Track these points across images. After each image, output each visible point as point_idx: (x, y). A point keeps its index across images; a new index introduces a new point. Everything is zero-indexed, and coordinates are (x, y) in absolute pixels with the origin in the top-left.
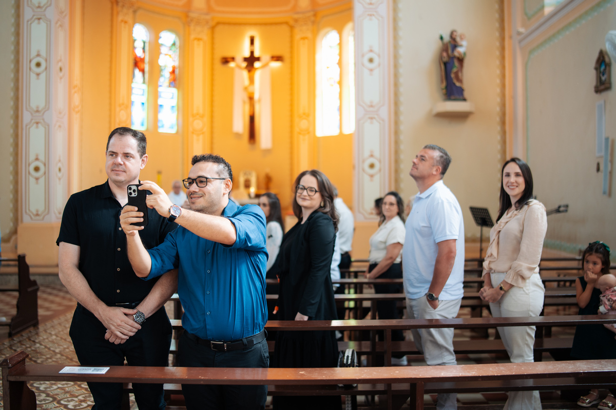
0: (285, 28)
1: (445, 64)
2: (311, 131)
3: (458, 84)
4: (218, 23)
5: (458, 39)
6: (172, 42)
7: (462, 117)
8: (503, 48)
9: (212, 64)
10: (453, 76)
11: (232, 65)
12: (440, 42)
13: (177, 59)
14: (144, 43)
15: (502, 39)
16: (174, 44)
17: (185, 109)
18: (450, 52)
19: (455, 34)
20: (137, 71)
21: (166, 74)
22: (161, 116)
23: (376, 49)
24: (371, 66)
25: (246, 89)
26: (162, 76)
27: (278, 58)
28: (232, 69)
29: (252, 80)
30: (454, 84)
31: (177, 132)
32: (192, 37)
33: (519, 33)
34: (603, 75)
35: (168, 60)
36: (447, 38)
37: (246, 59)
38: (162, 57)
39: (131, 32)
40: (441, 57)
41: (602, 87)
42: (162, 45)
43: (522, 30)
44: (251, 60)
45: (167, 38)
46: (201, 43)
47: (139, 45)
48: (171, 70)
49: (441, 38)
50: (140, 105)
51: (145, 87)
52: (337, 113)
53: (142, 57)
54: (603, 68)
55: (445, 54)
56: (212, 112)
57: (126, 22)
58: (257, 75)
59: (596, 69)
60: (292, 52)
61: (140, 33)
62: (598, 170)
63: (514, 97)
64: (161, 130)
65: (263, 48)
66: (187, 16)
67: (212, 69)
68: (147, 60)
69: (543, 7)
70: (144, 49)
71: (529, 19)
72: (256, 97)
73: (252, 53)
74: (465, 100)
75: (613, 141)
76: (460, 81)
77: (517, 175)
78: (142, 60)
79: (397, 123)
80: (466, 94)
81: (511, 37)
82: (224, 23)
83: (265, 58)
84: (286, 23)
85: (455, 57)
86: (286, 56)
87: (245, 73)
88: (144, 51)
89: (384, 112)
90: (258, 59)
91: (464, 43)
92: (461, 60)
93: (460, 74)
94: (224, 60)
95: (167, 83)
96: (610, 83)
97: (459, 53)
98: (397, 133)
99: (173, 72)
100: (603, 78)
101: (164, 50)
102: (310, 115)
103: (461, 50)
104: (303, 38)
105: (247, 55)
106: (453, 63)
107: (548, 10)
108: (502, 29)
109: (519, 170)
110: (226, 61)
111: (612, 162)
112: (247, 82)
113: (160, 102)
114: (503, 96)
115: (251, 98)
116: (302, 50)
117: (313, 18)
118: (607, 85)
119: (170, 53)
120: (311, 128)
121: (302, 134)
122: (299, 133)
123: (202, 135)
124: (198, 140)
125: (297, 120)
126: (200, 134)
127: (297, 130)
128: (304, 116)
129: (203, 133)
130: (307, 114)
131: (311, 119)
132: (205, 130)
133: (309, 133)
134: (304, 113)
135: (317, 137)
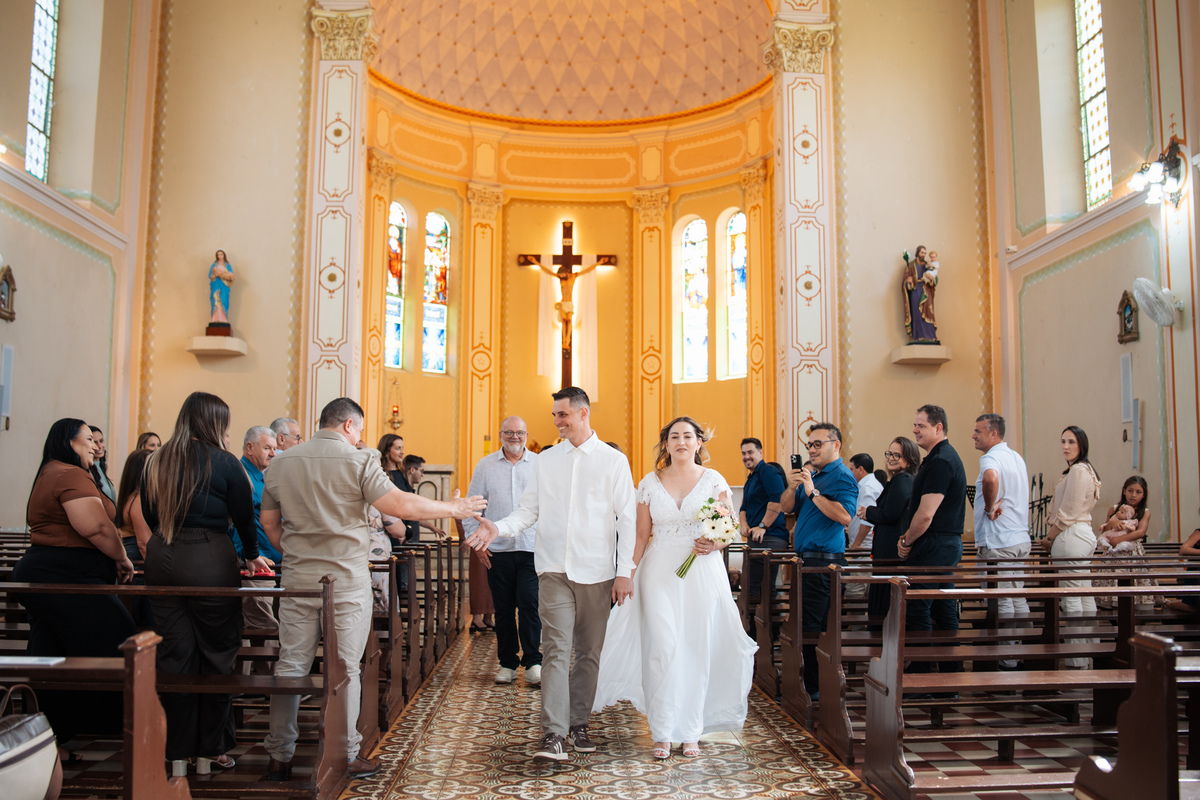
0: (621, 212)
1: (909, 292)
2: (661, 376)
3: (927, 321)
4: (513, 200)
5: (927, 259)
6: (442, 228)
7: (933, 365)
8: (986, 271)
9: (503, 265)
10: (921, 309)
11: (535, 268)
12: (905, 262)
13: (447, 255)
14: (401, 230)
15: (986, 258)
16: (444, 233)
17: (462, 338)
18: (917, 276)
19: (923, 250)
20: (390, 275)
21: (432, 280)
22: (425, 348)
23: (815, 270)
24: (808, 293)
25: (559, 306)
26: (428, 282)
27: (608, 260)
28: (537, 275)
29: (567, 294)
30: (923, 320)
31: (447, 373)
32: (474, 221)
33: (1008, 252)
34: (1129, 322)
35: (436, 260)
36: (912, 257)
37: (556, 259)
38: (427, 251)
39: (387, 213)
40: (904, 284)
41: (1128, 337)
42: (428, 234)
43: (1013, 248)
44: (567, 260)
45: (435, 222)
46: (488, 230)
47: (394, 232)
48: (439, 274)
49: (906, 257)
50: (394, 327)
51: (402, 301)
52: (705, 349)
53: (399, 251)
54: (1128, 313)
55: (910, 279)
56: (502, 341)
57: (380, 198)
58: (577, 285)
59: (1119, 313)
60: (631, 250)
61: (397, 214)
62: (1125, 439)
63: (1002, 339)
64: (424, 370)
65: (584, 244)
66: (467, 188)
67: (503, 274)
68: (404, 259)
69: (1045, 223)
70: (400, 240)
71: (1024, 235)
72: (574, 319)
73: (567, 249)
74: (938, 343)
75: (1143, 404)
76: (931, 317)
77: (1071, 442)
78: (398, 257)
79: (843, 373)
80: (939, 335)
81: (996, 256)
82: (522, 201)
83: (589, 258)
84: (623, 203)
85: (923, 282)
86: (623, 255)
87: (557, 281)
88: (400, 245)
89: (827, 358)
90: (578, 260)
91: (936, 264)
92: (931, 288)
93: (931, 307)
94: (522, 259)
95: (431, 296)
96: (1138, 333)
97: (928, 277)
98: (843, 387)
99: (443, 277)
100: (1129, 326)
101: (430, 241)
102: (661, 350)
103: (932, 274)
104: (651, 229)
105: (559, 252)
106: (922, 292)
107: (1051, 228)
108: (985, 244)
109: (1074, 438)
110: (525, 261)
111: (1142, 429)
112: (559, 298)
113: (425, 324)
114: (988, 336)
115: (567, 322)
116: (650, 247)
117: (666, 199)
118: (1135, 335)
119: (439, 245)
120: (663, 371)
121: (648, 380)
122: (643, 378)
123: (487, 379)
124: (481, 386)
125: (641, 358)
126: (484, 377)
127: (641, 373)
128: (651, 351)
129: (490, 375)
130: (657, 348)
131: (663, 356)
132: (492, 370)
133: (660, 377)
134: (652, 347)
135: (674, 385)
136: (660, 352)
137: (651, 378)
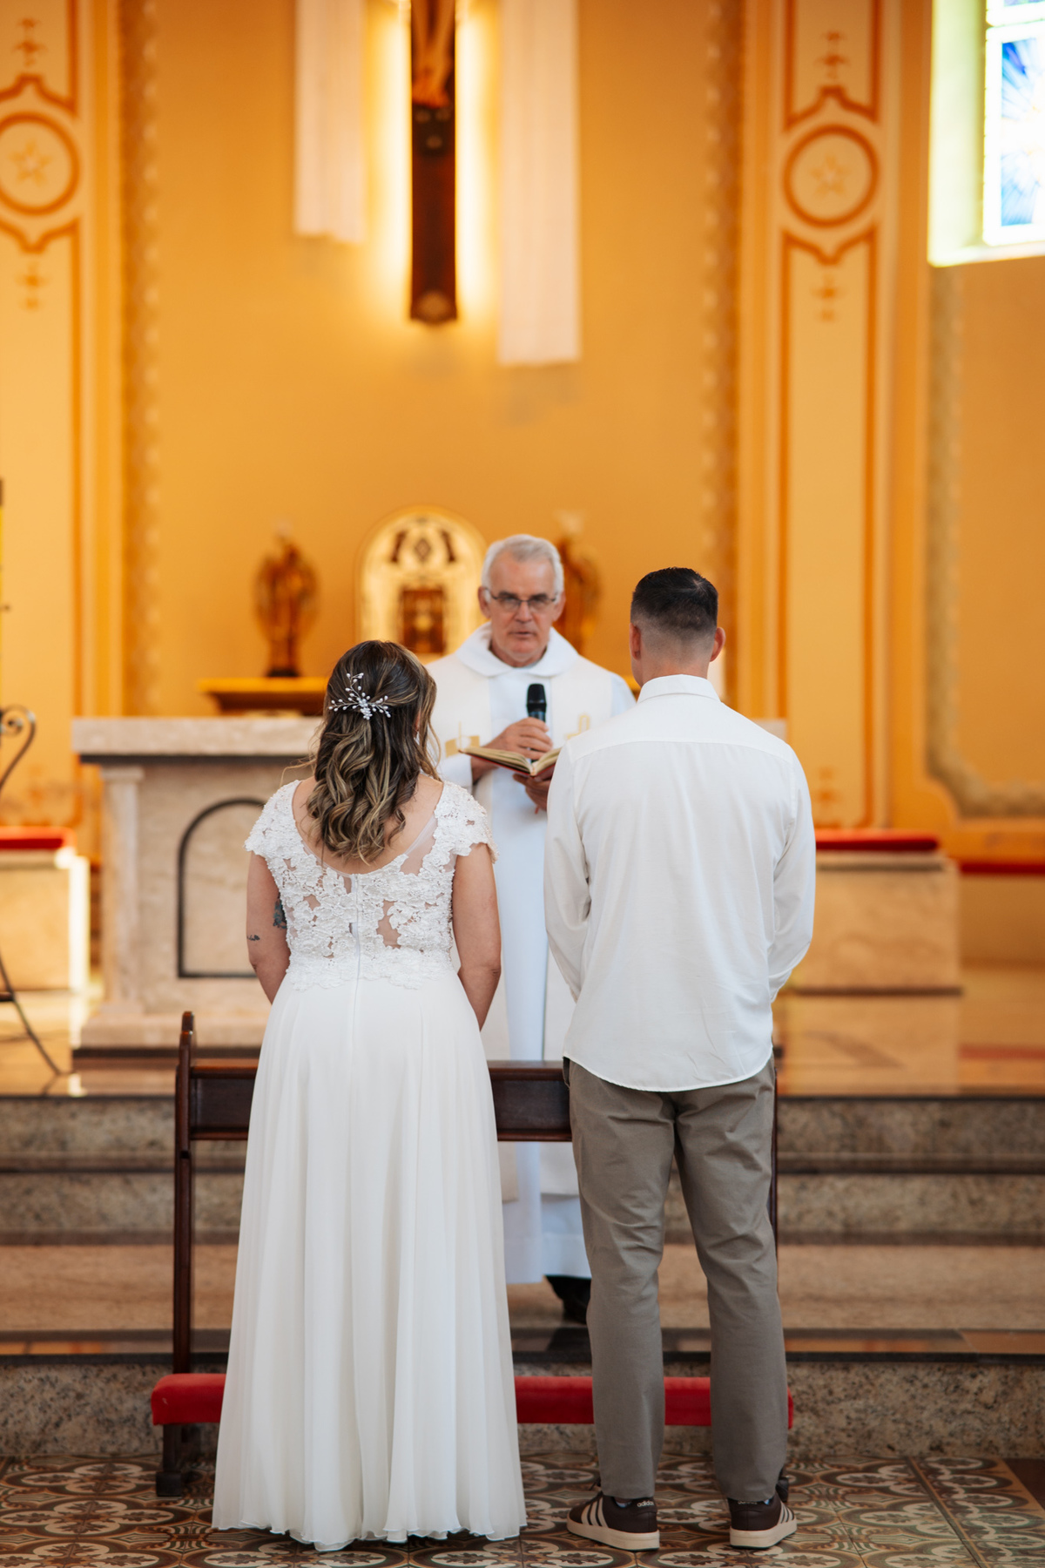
2: (876, 229)
56: (127, 68)
102: (878, 105)
120: (886, 210)
121: (813, 250)
122: (790, 241)
123: (61, 247)
124: (33, 281)
125: (782, 145)
126: (48, 237)
127: (782, 218)
128: (832, 113)
129: (72, 229)
130: (859, 94)
131: (886, 136)
132: (81, 205)
133: (870, 237)
134: (834, 92)
135: (939, 274)
136: (871, 112)
137: (828, 240)
